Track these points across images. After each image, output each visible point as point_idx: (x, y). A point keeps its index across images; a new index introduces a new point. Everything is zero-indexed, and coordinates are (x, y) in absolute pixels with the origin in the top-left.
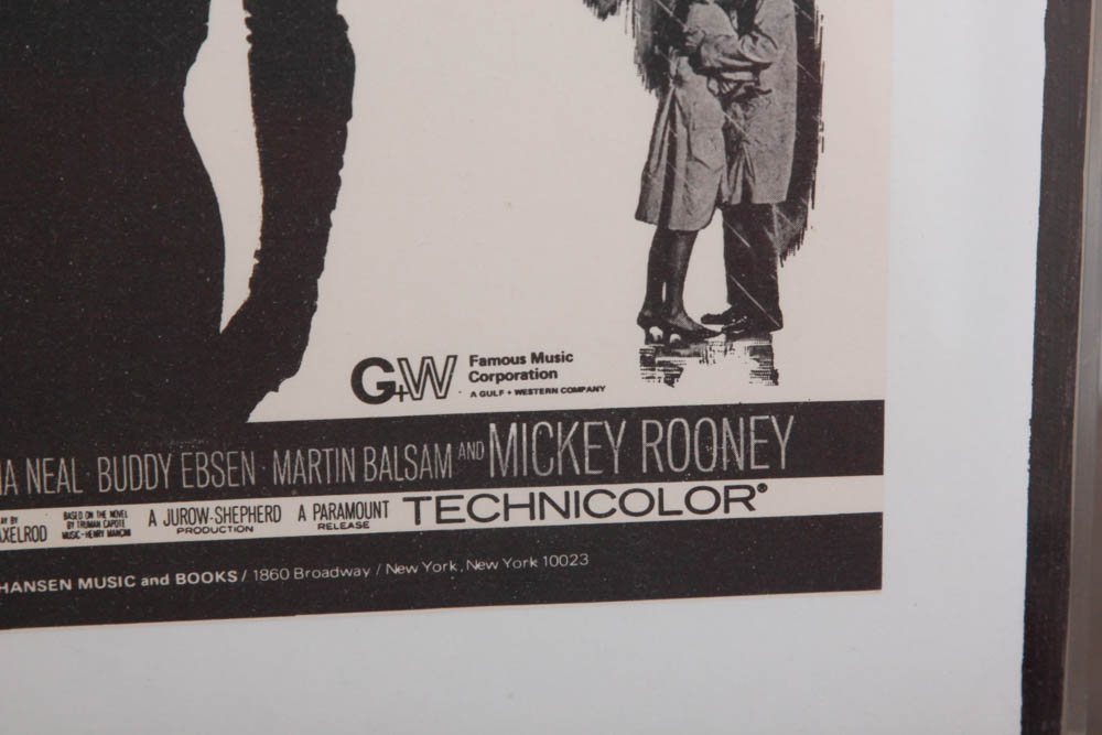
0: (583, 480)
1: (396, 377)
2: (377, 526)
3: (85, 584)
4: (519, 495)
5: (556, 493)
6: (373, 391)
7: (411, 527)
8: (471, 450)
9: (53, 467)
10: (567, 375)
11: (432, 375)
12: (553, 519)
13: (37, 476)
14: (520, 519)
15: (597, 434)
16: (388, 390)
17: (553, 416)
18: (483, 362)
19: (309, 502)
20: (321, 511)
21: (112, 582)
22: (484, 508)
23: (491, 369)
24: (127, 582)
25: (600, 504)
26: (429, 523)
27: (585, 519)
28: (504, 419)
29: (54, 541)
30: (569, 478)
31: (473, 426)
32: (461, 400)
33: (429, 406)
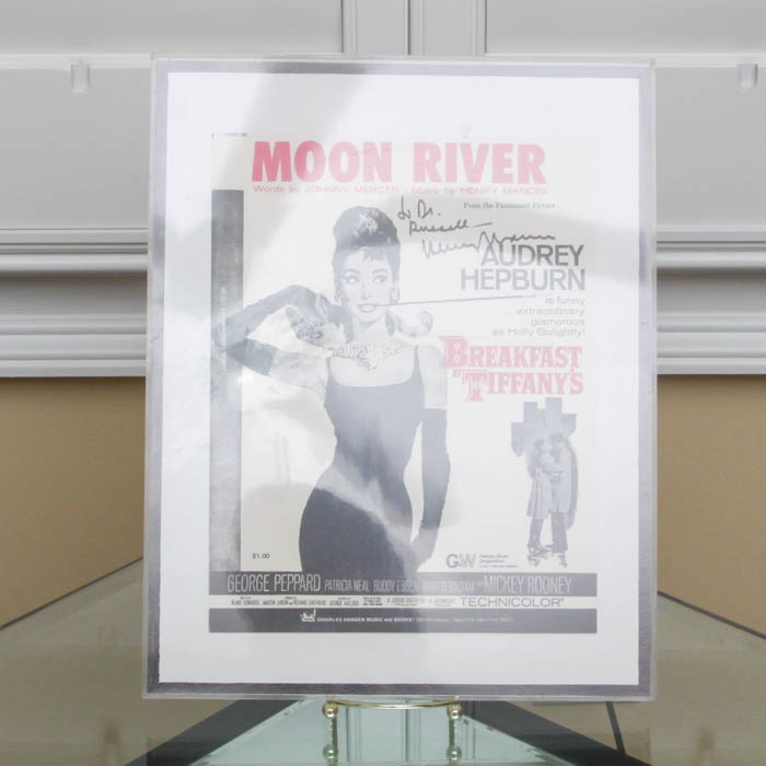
0: (512, 595)
1: (458, 560)
2: (453, 606)
3: (368, 620)
4: (493, 598)
5: (503, 598)
6: (452, 564)
7: (461, 607)
8: (479, 584)
9: (362, 583)
10: (507, 562)
11: (469, 560)
12: (502, 606)
13: (357, 587)
14: (493, 606)
15: (515, 580)
16: (456, 563)
17: (503, 574)
18: (485, 557)
19: (433, 597)
20: (436, 600)
21: (376, 620)
22: (483, 602)
23: (487, 559)
24: (380, 620)
25: (516, 602)
26: (467, 606)
27: (511, 607)
28: (489, 574)
29: (361, 606)
30: (507, 594)
31: (480, 576)
32: (477, 568)
33: (468, 569)
